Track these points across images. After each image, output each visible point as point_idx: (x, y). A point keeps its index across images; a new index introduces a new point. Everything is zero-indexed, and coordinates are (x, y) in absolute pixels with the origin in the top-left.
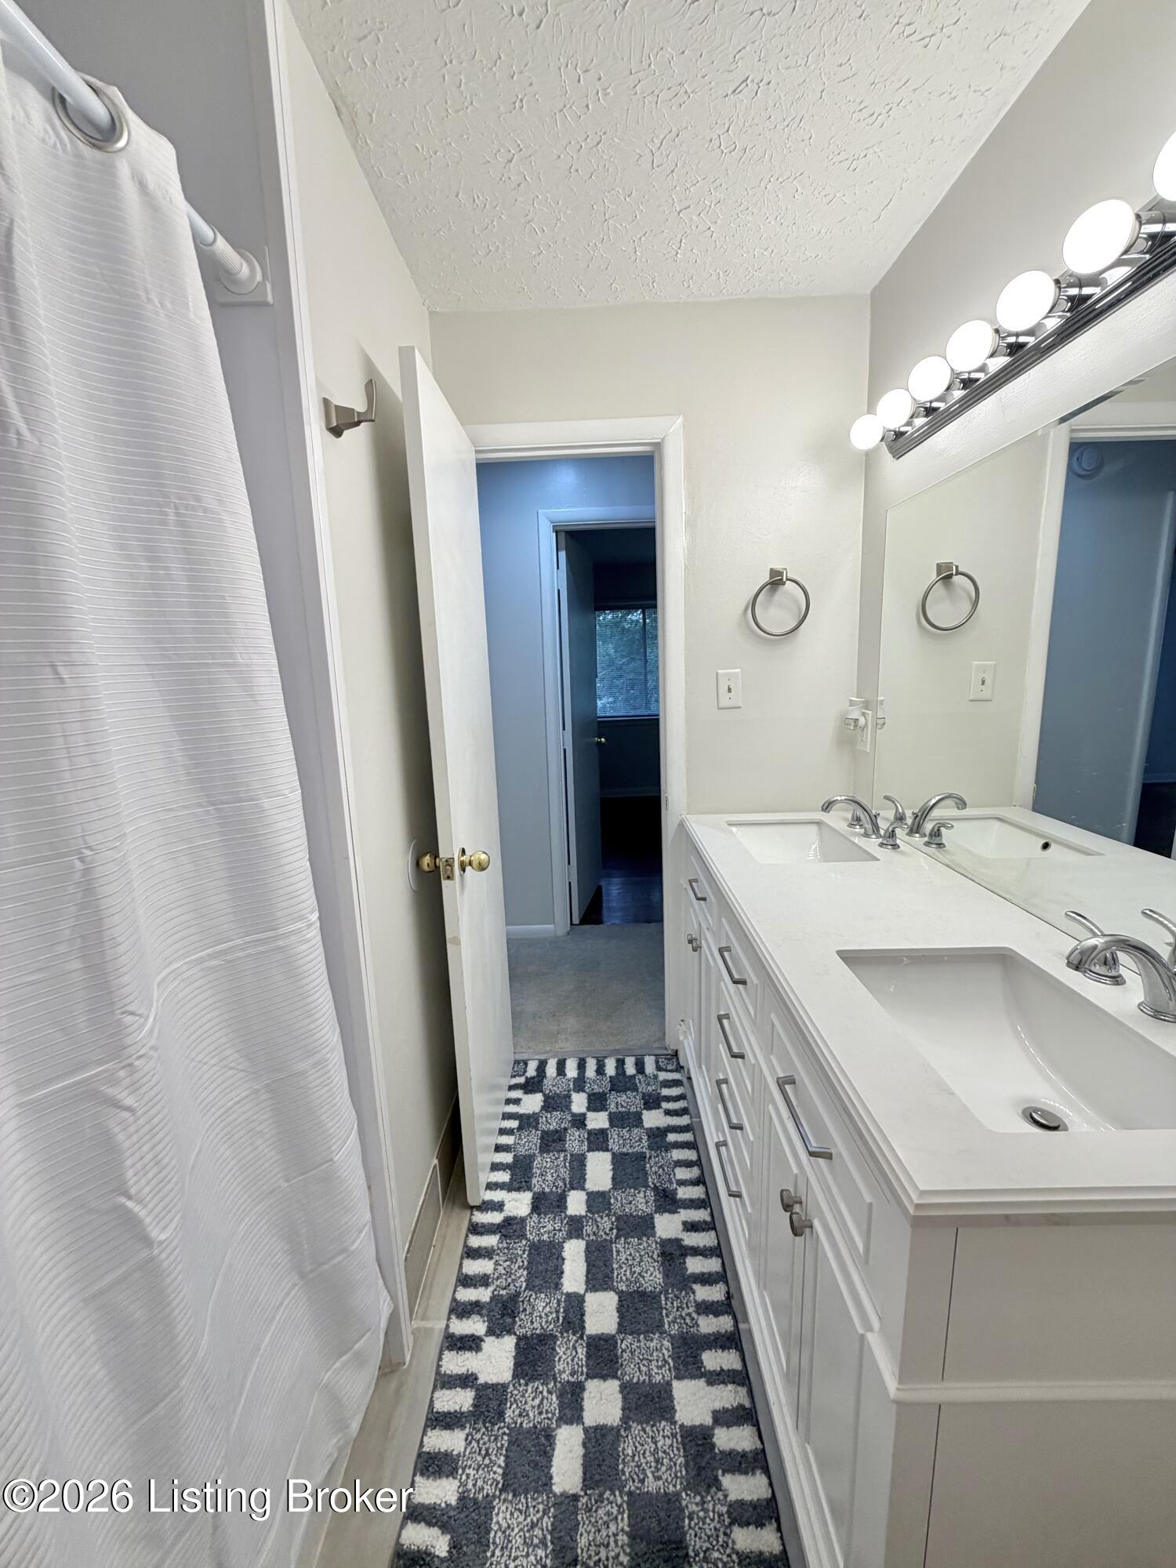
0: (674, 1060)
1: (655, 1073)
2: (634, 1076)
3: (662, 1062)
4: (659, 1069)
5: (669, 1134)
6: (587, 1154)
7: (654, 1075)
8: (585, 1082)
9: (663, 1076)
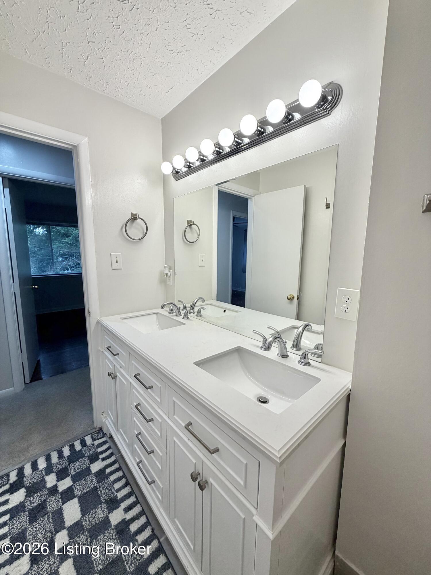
0: (101, 432)
1: (92, 443)
2: (81, 450)
3: (95, 436)
4: (94, 440)
5: (106, 470)
6: (62, 506)
7: (92, 444)
8: (52, 467)
9: (96, 443)
